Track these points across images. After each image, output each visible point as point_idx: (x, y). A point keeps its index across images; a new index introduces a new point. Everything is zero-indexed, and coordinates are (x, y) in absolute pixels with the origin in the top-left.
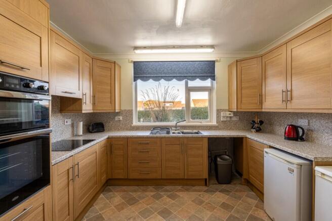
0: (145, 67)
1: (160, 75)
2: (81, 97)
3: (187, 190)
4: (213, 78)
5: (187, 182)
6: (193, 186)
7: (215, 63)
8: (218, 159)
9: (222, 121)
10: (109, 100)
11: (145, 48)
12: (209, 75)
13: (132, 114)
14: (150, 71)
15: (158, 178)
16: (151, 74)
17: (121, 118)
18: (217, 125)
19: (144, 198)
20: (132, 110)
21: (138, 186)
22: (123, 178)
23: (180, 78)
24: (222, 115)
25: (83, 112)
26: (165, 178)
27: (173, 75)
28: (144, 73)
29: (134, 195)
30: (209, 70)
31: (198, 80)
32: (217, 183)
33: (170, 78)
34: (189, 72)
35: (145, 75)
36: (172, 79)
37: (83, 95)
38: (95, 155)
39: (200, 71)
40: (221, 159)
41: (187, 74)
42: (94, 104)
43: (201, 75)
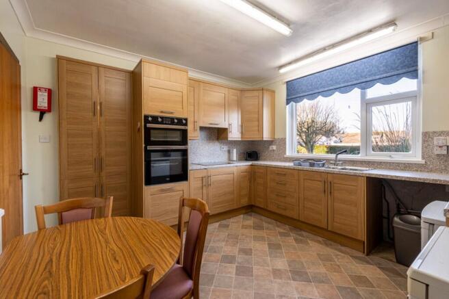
0: (298, 85)
1: (317, 91)
2: (226, 126)
3: (327, 245)
4: (413, 73)
5: (332, 236)
6: (342, 245)
7: (417, 45)
8: (396, 219)
9: (438, 155)
10: (257, 128)
11: (290, 63)
12: (404, 71)
13: (285, 143)
14: (304, 88)
15: (295, 218)
16: (305, 92)
17: (274, 147)
18: (423, 162)
19: (271, 230)
20: (285, 139)
21: (276, 220)
22: (262, 207)
23: (345, 89)
24: (435, 143)
25: (229, 139)
26: (303, 220)
27: (335, 87)
28: (298, 93)
29: (265, 225)
30: (401, 63)
31: (378, 86)
32: (395, 260)
33: (330, 92)
34: (362, 77)
35: (299, 95)
36: (334, 93)
37: (229, 125)
38: (232, 175)
39: (382, 69)
40: (401, 219)
41: (358, 80)
42: (242, 133)
43: (385, 75)
